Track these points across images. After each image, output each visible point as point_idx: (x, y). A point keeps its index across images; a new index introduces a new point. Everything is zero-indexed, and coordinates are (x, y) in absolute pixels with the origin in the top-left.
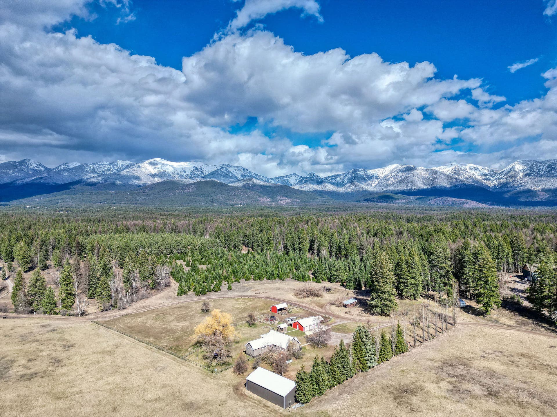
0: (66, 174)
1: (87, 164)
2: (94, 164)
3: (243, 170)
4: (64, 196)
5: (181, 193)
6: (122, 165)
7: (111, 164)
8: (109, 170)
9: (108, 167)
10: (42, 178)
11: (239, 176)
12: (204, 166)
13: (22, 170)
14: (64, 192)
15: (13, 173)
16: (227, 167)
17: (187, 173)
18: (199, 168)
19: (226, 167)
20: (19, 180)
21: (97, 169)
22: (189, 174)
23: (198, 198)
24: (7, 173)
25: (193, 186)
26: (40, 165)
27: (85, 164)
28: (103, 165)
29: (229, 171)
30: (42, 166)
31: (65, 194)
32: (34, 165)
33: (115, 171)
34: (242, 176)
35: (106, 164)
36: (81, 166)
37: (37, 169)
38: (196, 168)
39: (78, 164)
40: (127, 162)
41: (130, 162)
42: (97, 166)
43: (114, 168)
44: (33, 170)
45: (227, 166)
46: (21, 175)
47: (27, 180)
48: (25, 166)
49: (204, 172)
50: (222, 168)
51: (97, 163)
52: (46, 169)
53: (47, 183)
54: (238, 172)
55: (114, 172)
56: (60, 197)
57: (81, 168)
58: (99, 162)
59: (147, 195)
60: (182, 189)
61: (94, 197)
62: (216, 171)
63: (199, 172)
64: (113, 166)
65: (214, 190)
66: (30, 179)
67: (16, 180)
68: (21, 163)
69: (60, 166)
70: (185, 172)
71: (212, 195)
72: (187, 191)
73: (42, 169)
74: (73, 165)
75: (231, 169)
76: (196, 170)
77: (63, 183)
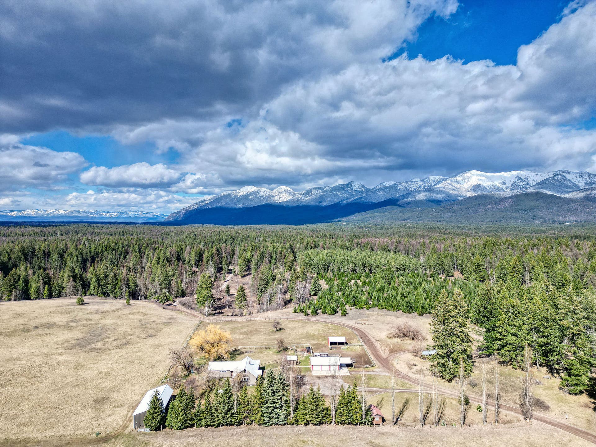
0: (381, 193)
1: (400, 182)
2: (407, 182)
3: (589, 176)
4: (376, 214)
5: (494, 208)
6: (434, 181)
7: (423, 180)
8: (420, 187)
9: (420, 183)
10: (361, 198)
11: (582, 185)
12: (531, 174)
13: (348, 191)
14: (376, 210)
15: (341, 195)
16: (564, 174)
17: (507, 185)
18: (523, 178)
19: (562, 174)
20: (344, 200)
21: (409, 186)
22: (510, 186)
23: (514, 214)
24: (337, 195)
25: (510, 200)
26: (361, 187)
27: (398, 182)
28: (414, 182)
29: (566, 179)
30: (364, 187)
31: (377, 212)
32: (357, 187)
33: (426, 187)
34: (586, 184)
35: (418, 181)
36: (395, 184)
37: (359, 190)
38: (520, 179)
39: (393, 183)
40: (439, 178)
41: (442, 177)
42: (409, 183)
43: (425, 184)
44: (357, 191)
45: (564, 172)
46: (347, 196)
47: (350, 200)
48: (350, 188)
49: (531, 182)
50: (556, 175)
51: (410, 181)
52: (367, 189)
53: (365, 203)
54: (580, 179)
55: (425, 189)
56: (372, 215)
57: (394, 187)
58: (412, 180)
59: (454, 212)
60: (495, 204)
61: (401, 214)
62: (546, 180)
63: (524, 183)
64: (424, 182)
65: (538, 203)
66: (353, 199)
67: (342, 201)
68: (347, 185)
69: (378, 186)
70: (504, 183)
71: (535, 210)
72: (502, 206)
73: (364, 190)
74: (388, 184)
75: (569, 177)
76: (520, 181)
77: (378, 202)
